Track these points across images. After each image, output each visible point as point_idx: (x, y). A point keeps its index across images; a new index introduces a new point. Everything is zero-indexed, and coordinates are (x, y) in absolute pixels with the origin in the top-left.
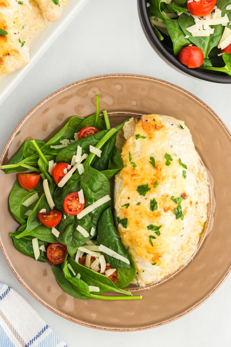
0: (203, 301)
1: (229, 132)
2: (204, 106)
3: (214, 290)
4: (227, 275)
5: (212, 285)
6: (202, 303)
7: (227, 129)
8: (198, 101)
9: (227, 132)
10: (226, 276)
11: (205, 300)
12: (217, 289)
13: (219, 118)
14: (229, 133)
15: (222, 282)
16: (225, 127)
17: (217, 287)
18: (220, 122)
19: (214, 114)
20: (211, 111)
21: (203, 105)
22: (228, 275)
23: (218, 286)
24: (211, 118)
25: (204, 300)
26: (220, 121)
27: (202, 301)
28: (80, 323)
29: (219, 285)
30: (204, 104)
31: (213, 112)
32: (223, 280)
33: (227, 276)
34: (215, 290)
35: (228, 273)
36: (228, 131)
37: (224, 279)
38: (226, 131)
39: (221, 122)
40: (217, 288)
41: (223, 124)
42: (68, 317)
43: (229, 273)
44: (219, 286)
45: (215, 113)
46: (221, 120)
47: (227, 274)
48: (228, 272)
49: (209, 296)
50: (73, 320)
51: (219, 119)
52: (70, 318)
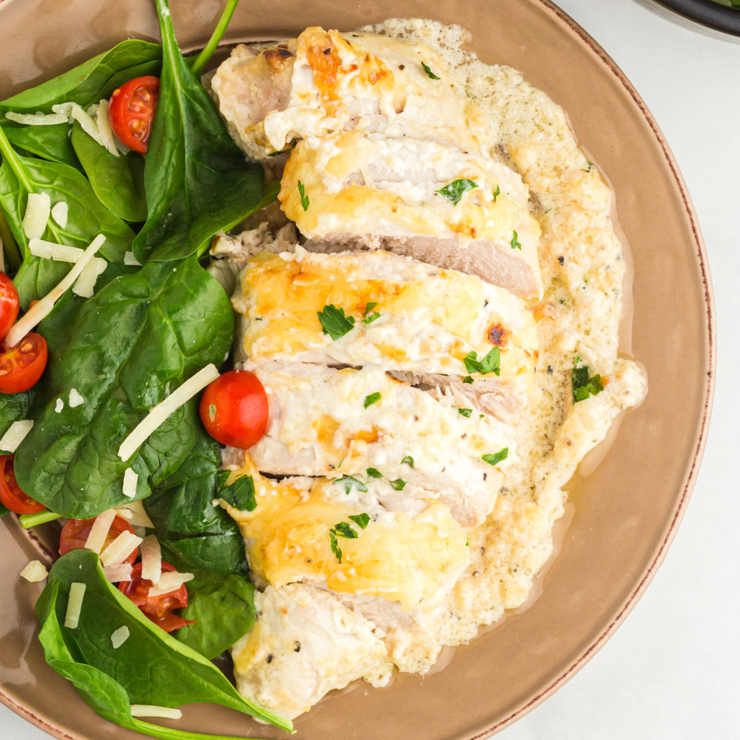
0: (492, 729)
1: (675, 168)
2: (604, 65)
3: (536, 699)
4: (588, 653)
5: (533, 678)
6: (489, 734)
7: (670, 157)
8: (587, 47)
9: (669, 168)
10: (584, 657)
11: (499, 727)
12: (546, 695)
13: (649, 116)
14: (673, 170)
15: (567, 677)
16: (664, 149)
17: (548, 690)
18: (651, 130)
19: (635, 99)
20: (625, 86)
21: (600, 61)
22: (591, 653)
23: (553, 686)
24: (623, 113)
25: (495, 727)
26: (651, 125)
27: (487, 729)
28: (60, 733)
29: (557, 685)
30: (604, 59)
31: (631, 92)
32: (572, 669)
33: (588, 657)
34: (539, 697)
35: (594, 646)
36: (673, 164)
37: (575, 665)
38: (666, 162)
39: (654, 131)
40: (549, 692)
41: (661, 138)
42: (22, 709)
43: (598, 647)
44: (554, 688)
45: (638, 98)
46: (654, 125)
47: (591, 649)
48: (594, 642)
49: (514, 715)
50: (40, 721)
51: (648, 119)
52: (32, 712)
